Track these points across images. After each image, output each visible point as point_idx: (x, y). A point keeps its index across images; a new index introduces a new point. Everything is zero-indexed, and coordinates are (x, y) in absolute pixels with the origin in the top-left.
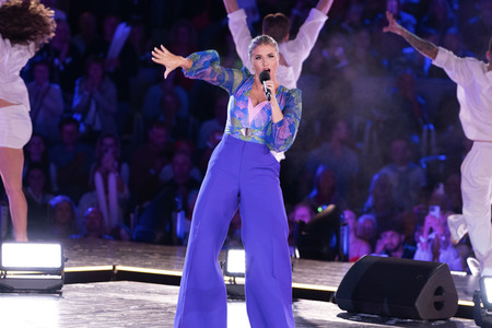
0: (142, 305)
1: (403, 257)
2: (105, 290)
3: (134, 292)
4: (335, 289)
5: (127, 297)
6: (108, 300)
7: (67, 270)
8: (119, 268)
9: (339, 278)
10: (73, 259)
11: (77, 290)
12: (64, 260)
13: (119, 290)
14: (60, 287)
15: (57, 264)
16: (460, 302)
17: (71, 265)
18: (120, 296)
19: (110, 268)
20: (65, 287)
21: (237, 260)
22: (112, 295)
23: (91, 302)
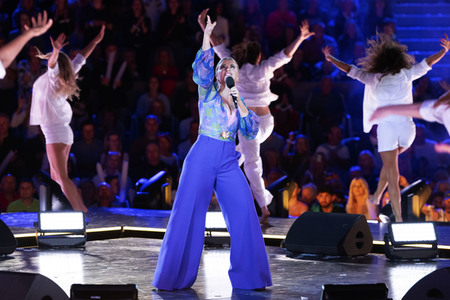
0: (143, 254)
1: (333, 211)
2: (116, 244)
3: (138, 245)
4: (284, 237)
5: (132, 249)
6: (119, 252)
7: (88, 231)
8: (126, 228)
9: (287, 229)
10: (93, 223)
11: (96, 245)
12: (86, 224)
13: (127, 244)
14: (84, 243)
15: (80, 226)
16: (375, 242)
17: (90, 228)
18: (127, 248)
19: (119, 228)
20: (87, 243)
21: (215, 220)
22: (122, 248)
23: (107, 253)
